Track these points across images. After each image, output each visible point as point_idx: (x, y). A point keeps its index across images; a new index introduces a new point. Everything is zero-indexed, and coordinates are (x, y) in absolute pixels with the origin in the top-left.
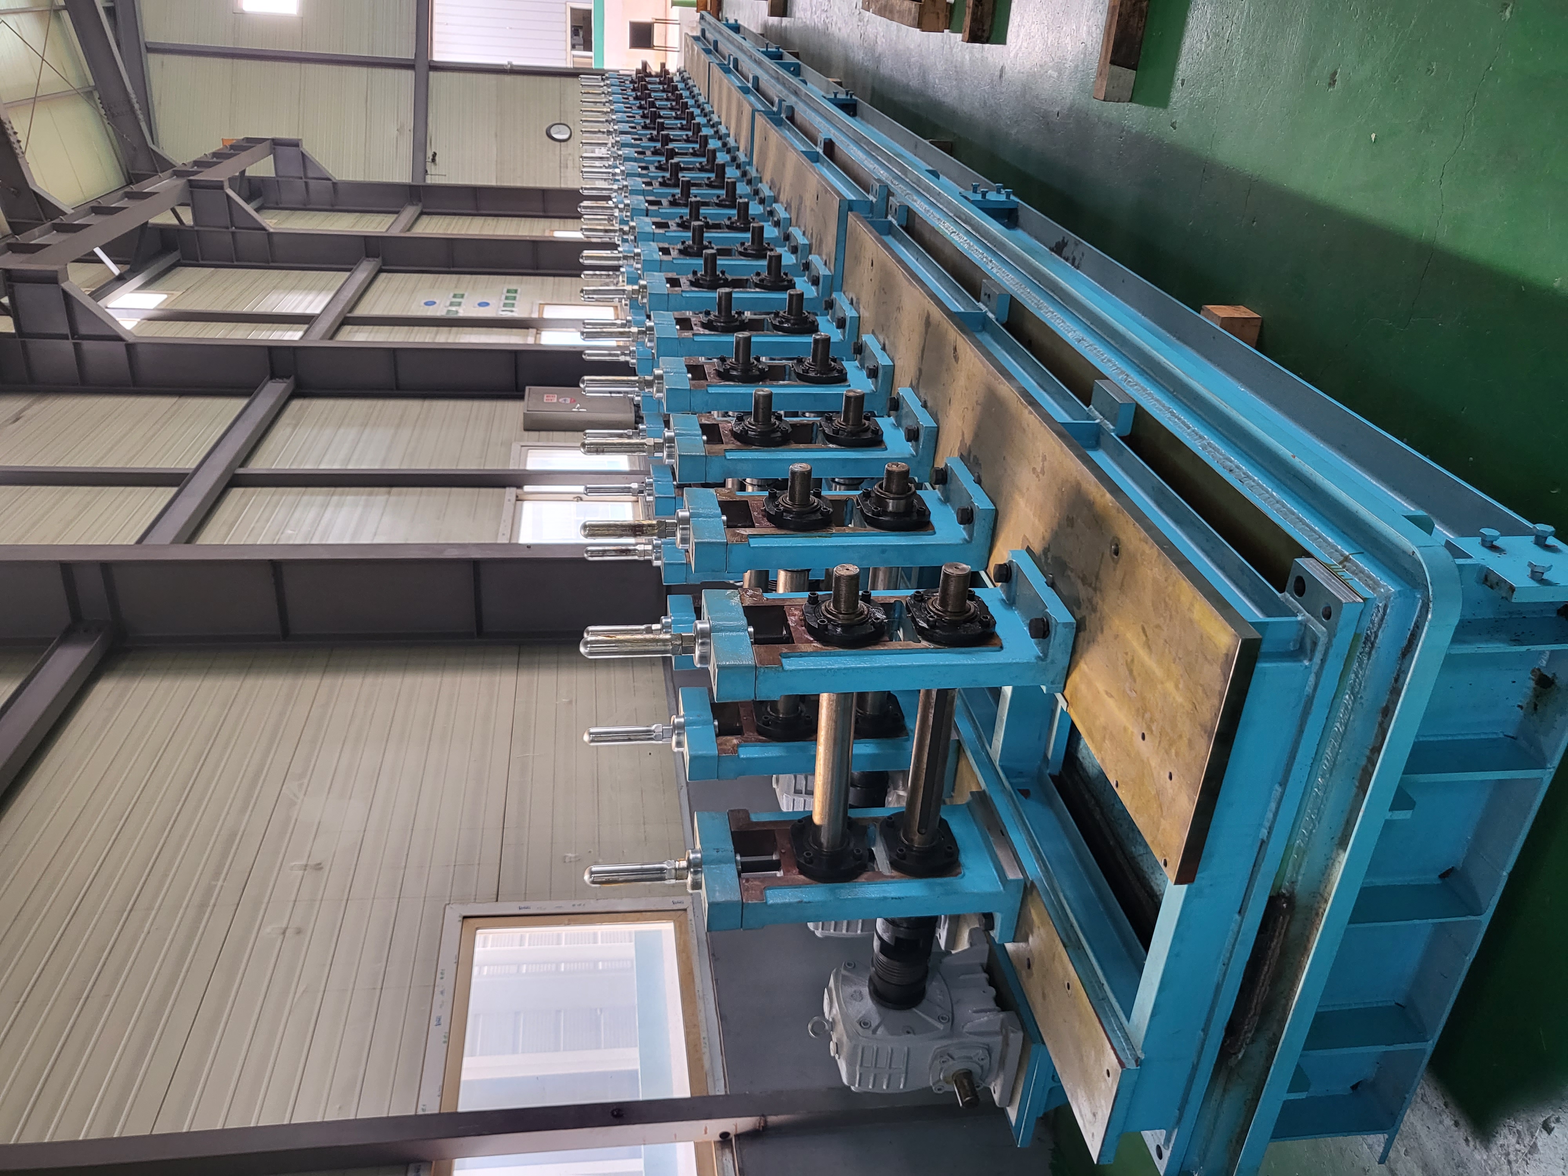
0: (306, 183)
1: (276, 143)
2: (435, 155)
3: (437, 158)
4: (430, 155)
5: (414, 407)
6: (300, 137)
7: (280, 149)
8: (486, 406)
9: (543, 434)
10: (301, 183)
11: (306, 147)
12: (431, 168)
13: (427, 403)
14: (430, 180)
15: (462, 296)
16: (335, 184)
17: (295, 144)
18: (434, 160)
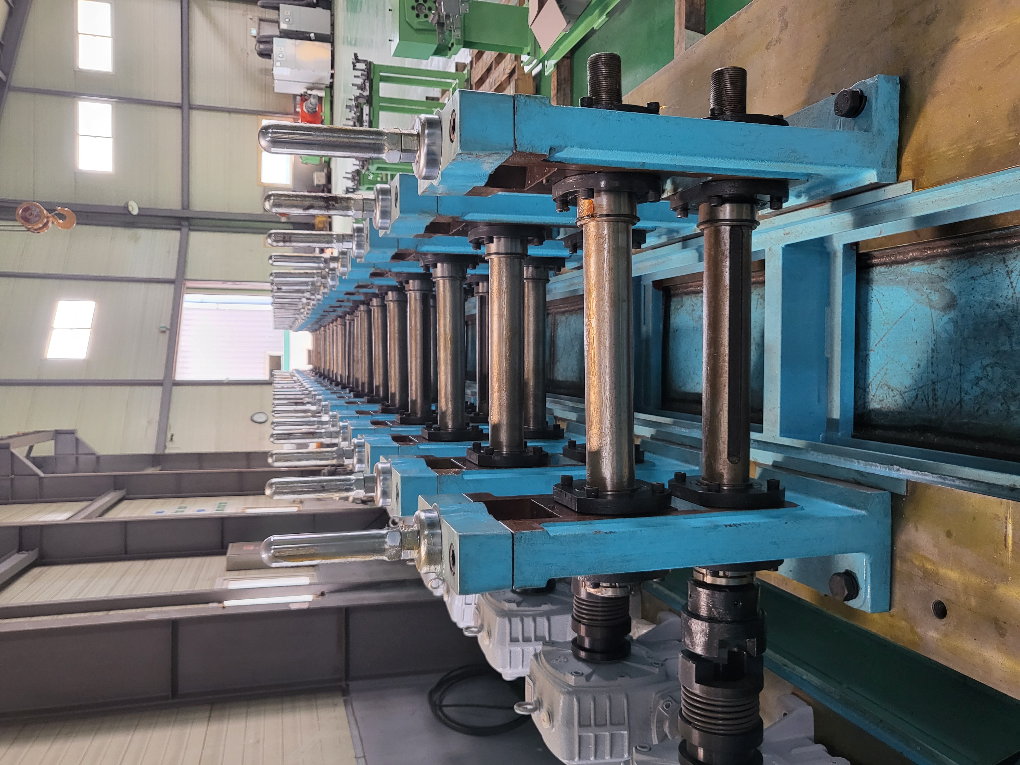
0: (77, 459)
1: (58, 433)
2: (172, 436)
3: (174, 438)
4: (169, 436)
5: (139, 565)
6: (77, 428)
7: (60, 436)
8: (197, 561)
9: (242, 572)
10: (73, 458)
11: (81, 435)
12: (169, 444)
13: (149, 562)
14: (168, 451)
15: (185, 508)
16: (98, 458)
17: (72, 432)
18: (171, 439)
